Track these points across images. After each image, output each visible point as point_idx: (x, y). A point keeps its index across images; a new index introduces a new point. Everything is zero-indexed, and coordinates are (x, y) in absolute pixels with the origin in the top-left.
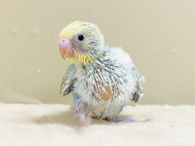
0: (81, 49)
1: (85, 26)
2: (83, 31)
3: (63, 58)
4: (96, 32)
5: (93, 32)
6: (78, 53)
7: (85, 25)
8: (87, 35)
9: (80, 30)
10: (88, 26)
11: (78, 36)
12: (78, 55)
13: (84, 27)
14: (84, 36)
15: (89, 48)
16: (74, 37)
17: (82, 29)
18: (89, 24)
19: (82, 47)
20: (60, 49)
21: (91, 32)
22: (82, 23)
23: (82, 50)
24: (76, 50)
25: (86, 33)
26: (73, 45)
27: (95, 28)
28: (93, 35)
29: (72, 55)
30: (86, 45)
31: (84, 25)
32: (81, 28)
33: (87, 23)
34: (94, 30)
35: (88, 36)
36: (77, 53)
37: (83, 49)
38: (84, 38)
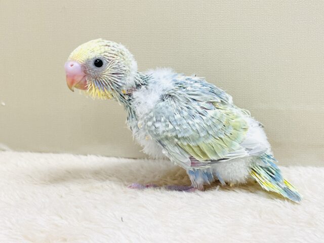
0: (98, 80)
1: (107, 47)
2: (103, 54)
3: (71, 89)
4: (123, 58)
5: (119, 57)
6: (93, 85)
7: (109, 46)
8: (108, 61)
9: (99, 52)
10: (113, 48)
11: (94, 60)
12: (92, 88)
13: (105, 49)
14: (104, 62)
15: (110, 81)
16: (88, 60)
17: (103, 50)
18: (115, 44)
19: (100, 78)
20: (67, 76)
21: (115, 56)
22: (106, 42)
23: (99, 83)
24: (90, 80)
25: (107, 58)
26: (85, 73)
27: (123, 52)
28: (117, 61)
29: (83, 86)
30: (105, 76)
31: (107, 45)
32: (100, 49)
33: (112, 44)
34: (120, 54)
35: (110, 62)
36: (91, 85)
37: (101, 81)
38: (104, 64)
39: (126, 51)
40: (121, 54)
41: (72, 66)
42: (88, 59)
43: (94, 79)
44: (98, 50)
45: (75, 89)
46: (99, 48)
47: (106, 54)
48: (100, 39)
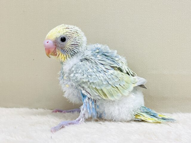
0: (63, 49)
1: (68, 29)
2: (65, 34)
4: (78, 35)
5: (75, 35)
7: (68, 28)
8: (68, 37)
9: (63, 32)
10: (71, 30)
11: (61, 38)
12: (59, 54)
13: (66, 30)
14: (66, 38)
15: (70, 49)
17: (65, 31)
18: (72, 26)
20: (46, 49)
21: (73, 34)
22: (67, 26)
23: (63, 51)
24: (58, 50)
25: (68, 36)
26: (56, 46)
27: (77, 31)
28: (74, 37)
29: (55, 54)
30: (67, 46)
31: (67, 28)
33: (70, 27)
35: (70, 38)
36: (59, 52)
38: (66, 39)
39: (79, 31)
40: (76, 32)
41: (47, 43)
42: (57, 38)
43: (61, 49)
44: (62, 32)
45: (51, 56)
46: (63, 30)
47: (67, 33)
48: (63, 25)
